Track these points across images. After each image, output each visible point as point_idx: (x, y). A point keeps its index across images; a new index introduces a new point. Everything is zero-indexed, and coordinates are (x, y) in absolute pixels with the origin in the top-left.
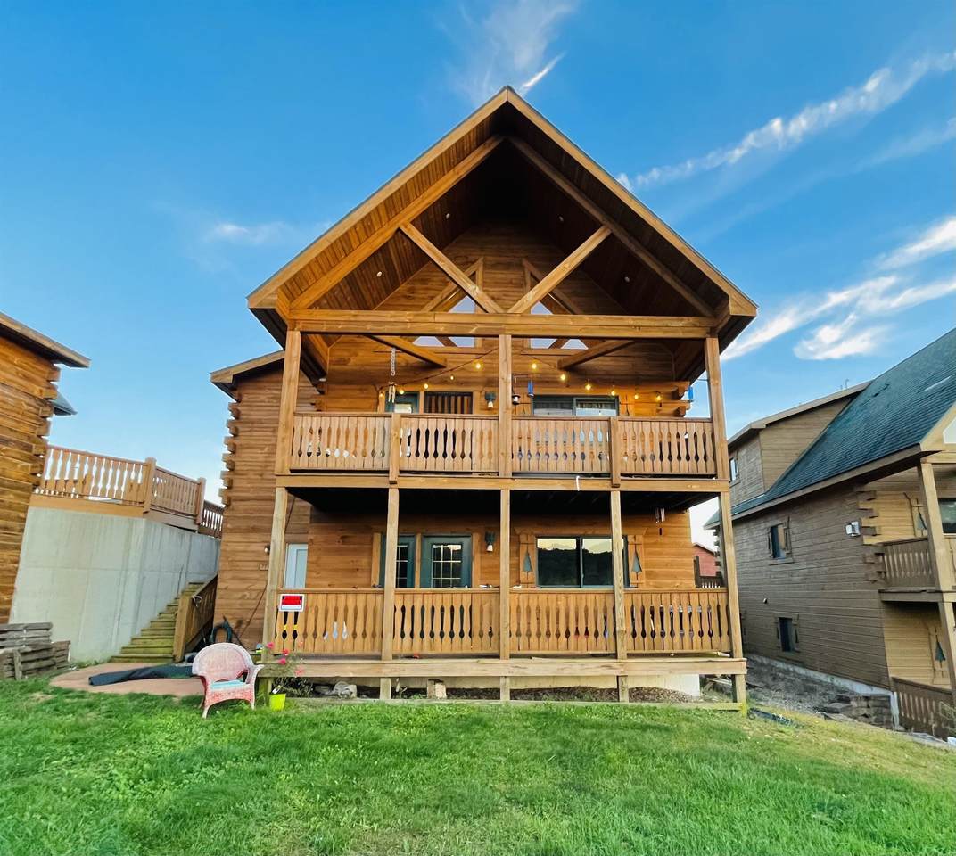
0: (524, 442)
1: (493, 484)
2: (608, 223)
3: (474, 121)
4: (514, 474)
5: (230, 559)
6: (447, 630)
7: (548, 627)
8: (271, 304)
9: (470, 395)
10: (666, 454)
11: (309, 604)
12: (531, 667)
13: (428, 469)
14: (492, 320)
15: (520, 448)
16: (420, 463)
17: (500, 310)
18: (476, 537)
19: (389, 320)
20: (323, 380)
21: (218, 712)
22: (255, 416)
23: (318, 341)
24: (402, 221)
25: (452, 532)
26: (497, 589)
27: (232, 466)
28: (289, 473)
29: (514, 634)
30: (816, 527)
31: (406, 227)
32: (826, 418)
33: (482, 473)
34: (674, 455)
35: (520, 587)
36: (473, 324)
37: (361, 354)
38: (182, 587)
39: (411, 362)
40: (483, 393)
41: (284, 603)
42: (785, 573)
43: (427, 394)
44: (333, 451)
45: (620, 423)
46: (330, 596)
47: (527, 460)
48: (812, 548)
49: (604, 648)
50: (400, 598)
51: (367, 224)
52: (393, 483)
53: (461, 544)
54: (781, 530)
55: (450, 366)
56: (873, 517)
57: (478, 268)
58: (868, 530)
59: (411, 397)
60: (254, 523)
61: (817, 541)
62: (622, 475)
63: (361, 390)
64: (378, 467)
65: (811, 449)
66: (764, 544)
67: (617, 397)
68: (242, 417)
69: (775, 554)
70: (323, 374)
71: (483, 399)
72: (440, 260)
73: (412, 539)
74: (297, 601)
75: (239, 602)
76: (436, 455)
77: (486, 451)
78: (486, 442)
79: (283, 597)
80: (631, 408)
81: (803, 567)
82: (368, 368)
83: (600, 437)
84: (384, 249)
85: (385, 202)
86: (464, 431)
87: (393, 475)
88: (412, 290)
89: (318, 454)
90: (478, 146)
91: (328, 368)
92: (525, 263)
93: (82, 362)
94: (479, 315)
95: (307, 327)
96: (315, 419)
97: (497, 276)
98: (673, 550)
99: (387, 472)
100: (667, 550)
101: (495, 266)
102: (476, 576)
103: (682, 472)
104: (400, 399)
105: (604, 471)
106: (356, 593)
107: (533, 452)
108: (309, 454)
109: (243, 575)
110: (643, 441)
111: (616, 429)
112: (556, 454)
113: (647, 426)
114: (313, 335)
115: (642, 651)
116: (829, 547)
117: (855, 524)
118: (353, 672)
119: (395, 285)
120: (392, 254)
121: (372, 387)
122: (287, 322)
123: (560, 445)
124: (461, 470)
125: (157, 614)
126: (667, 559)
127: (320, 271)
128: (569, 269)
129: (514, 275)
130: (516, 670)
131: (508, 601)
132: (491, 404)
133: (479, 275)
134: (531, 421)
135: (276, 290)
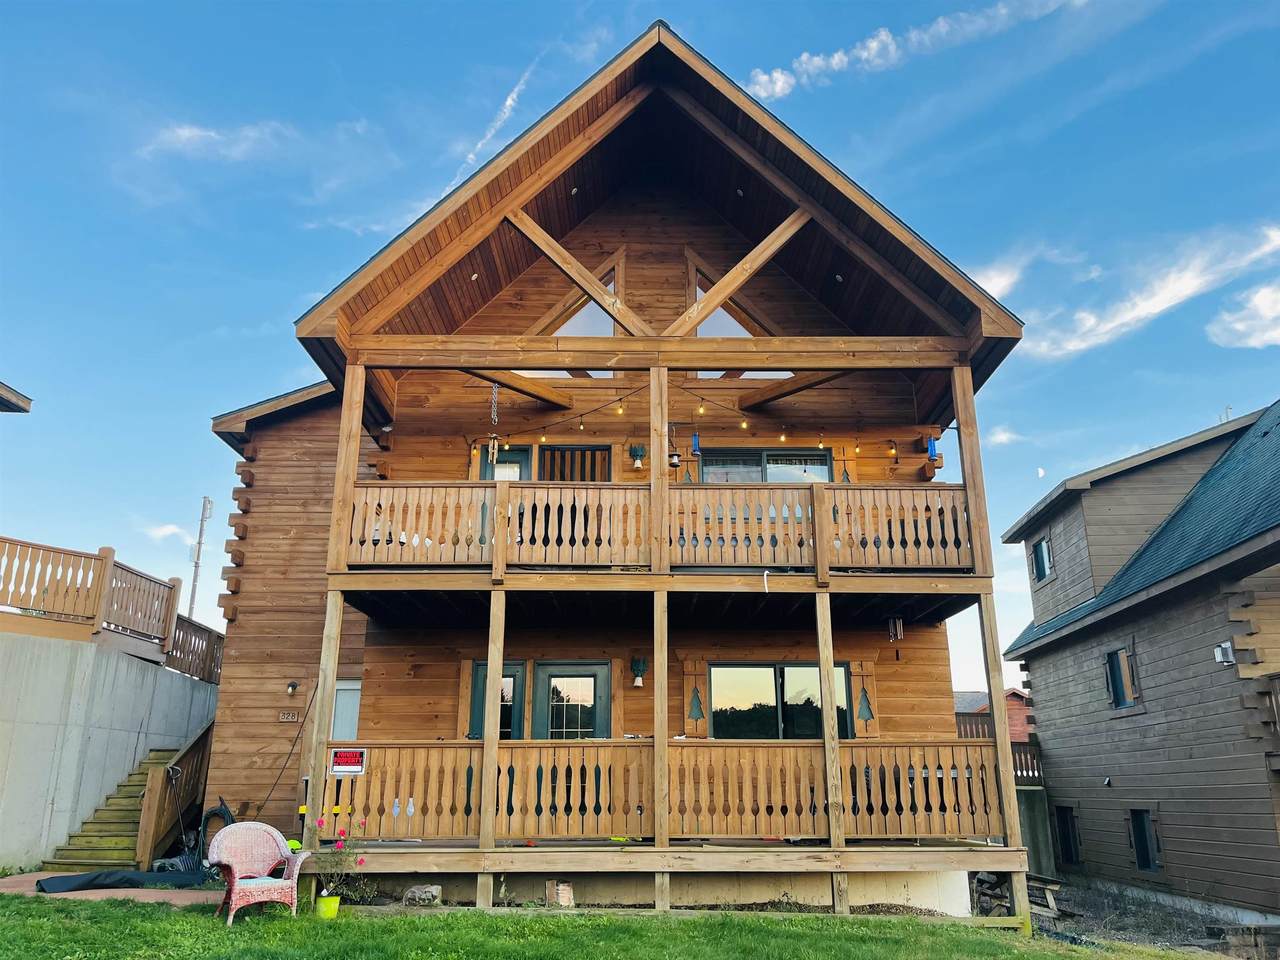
0: (687, 521)
1: (643, 583)
2: (804, 205)
3: (613, 70)
4: (673, 568)
5: (232, 706)
6: (575, 803)
7: (726, 800)
8: (329, 332)
9: (608, 448)
10: (897, 538)
11: (373, 765)
12: (700, 857)
13: (548, 563)
14: (639, 346)
15: (682, 529)
16: (537, 554)
17: (651, 333)
18: (618, 665)
19: (491, 348)
20: (387, 429)
21: (247, 918)
22: (277, 480)
23: (385, 377)
24: (510, 208)
25: (581, 658)
26: (650, 740)
27: (239, 561)
28: (346, 570)
29: (676, 809)
30: (1175, 652)
31: (516, 216)
32: (1195, 469)
33: (625, 568)
34: (910, 538)
35: (683, 737)
36: (614, 353)
37: (445, 389)
38: (139, 757)
39: (519, 401)
40: (627, 447)
41: (337, 763)
42: (1135, 732)
43: (543, 449)
44: (410, 538)
45: (828, 494)
46: (404, 752)
47: (692, 549)
48: (1172, 688)
49: (811, 830)
50: (506, 756)
51: (462, 218)
52: (499, 582)
53: (594, 676)
54: (1123, 656)
55: (578, 407)
56: (1252, 634)
57: (619, 261)
58: (1247, 656)
59: (519, 455)
60: (270, 648)
61: (1175, 674)
62: (831, 569)
63: (443, 443)
64: (476, 560)
65: (1168, 523)
66: (1100, 683)
67: (829, 450)
68: (256, 483)
69: (1118, 700)
70: (388, 420)
71: (627, 455)
72: (565, 261)
73: (519, 668)
74: (356, 759)
75: (245, 773)
76: (559, 541)
77: (632, 535)
78: (631, 521)
79: (336, 753)
80: (851, 466)
81: (1158, 720)
82: (453, 410)
83: (799, 512)
84: (484, 246)
85: (487, 186)
86: (600, 506)
87: (498, 572)
88: (520, 295)
89: (389, 541)
90: (618, 100)
91: (396, 411)
92: (689, 253)
93: (21, 404)
94: (622, 340)
95: (375, 360)
96: (385, 490)
97: (646, 272)
98: (922, 685)
99: (489, 567)
100: (912, 685)
101: (642, 258)
102: (616, 725)
103: (922, 564)
104: (505, 458)
105: (806, 562)
106: (442, 747)
107: (701, 536)
108: (376, 543)
109: (253, 730)
110: (863, 517)
111: (822, 501)
112: (734, 539)
113: (868, 496)
114: (379, 370)
115: (868, 836)
116: (1195, 685)
117: (1227, 645)
118: (437, 865)
119: (496, 287)
120: (495, 253)
121: (462, 439)
122: (346, 353)
123: (740, 522)
124: (596, 563)
125: (104, 798)
126: (914, 700)
127: (396, 280)
128: (751, 271)
129: (670, 271)
130: (679, 862)
131: (666, 757)
132: (638, 464)
133: (620, 272)
134: (697, 491)
135: (335, 313)
